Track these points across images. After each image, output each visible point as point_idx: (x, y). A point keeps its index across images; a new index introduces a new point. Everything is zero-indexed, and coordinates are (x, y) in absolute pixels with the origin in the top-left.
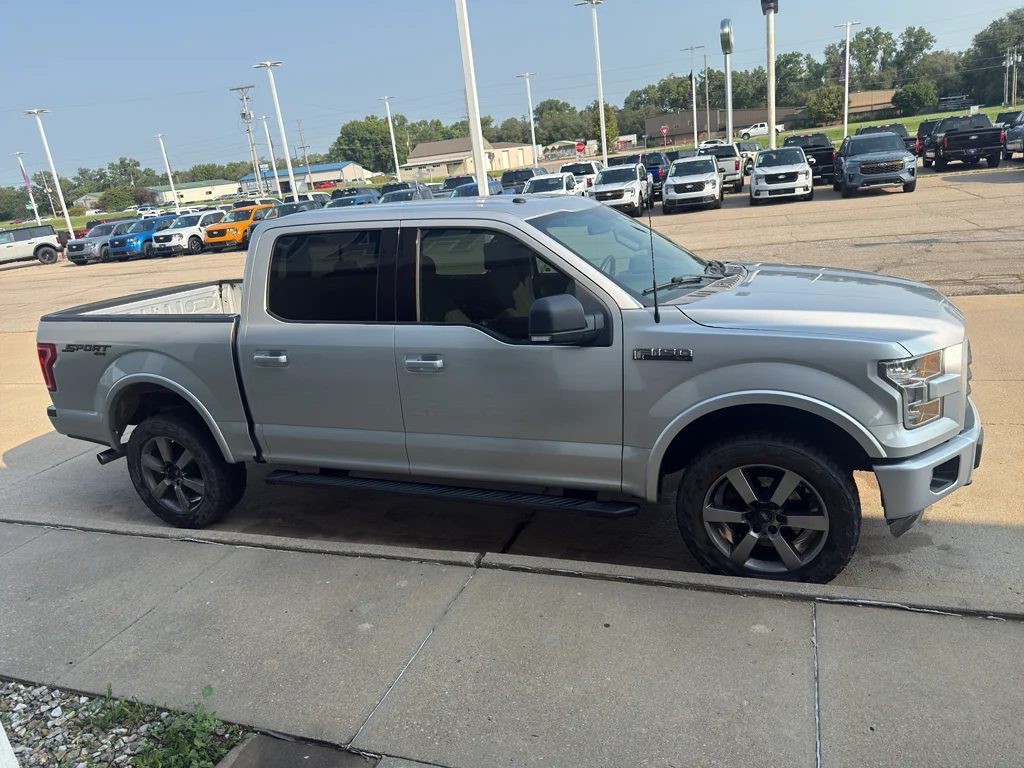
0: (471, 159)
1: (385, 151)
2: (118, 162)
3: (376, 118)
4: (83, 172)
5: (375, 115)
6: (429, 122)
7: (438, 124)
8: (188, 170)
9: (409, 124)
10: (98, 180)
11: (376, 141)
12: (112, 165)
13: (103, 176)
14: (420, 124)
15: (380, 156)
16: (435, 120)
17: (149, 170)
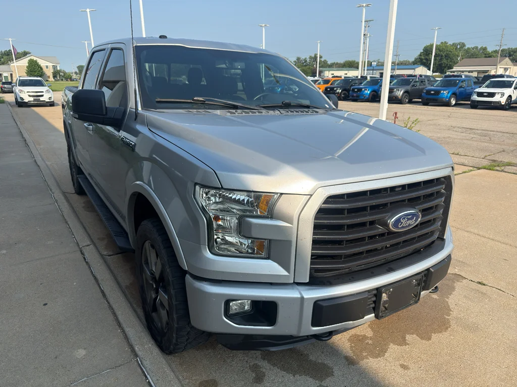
0: (495, 70)
1: (445, 62)
2: (313, 56)
3: (448, 43)
4: (298, 59)
5: (447, 41)
6: (479, 48)
7: (485, 49)
8: (342, 62)
9: (466, 48)
10: (303, 63)
11: (442, 56)
12: (311, 57)
13: (306, 61)
14: (473, 49)
15: (442, 64)
16: (484, 46)
17: (326, 60)
